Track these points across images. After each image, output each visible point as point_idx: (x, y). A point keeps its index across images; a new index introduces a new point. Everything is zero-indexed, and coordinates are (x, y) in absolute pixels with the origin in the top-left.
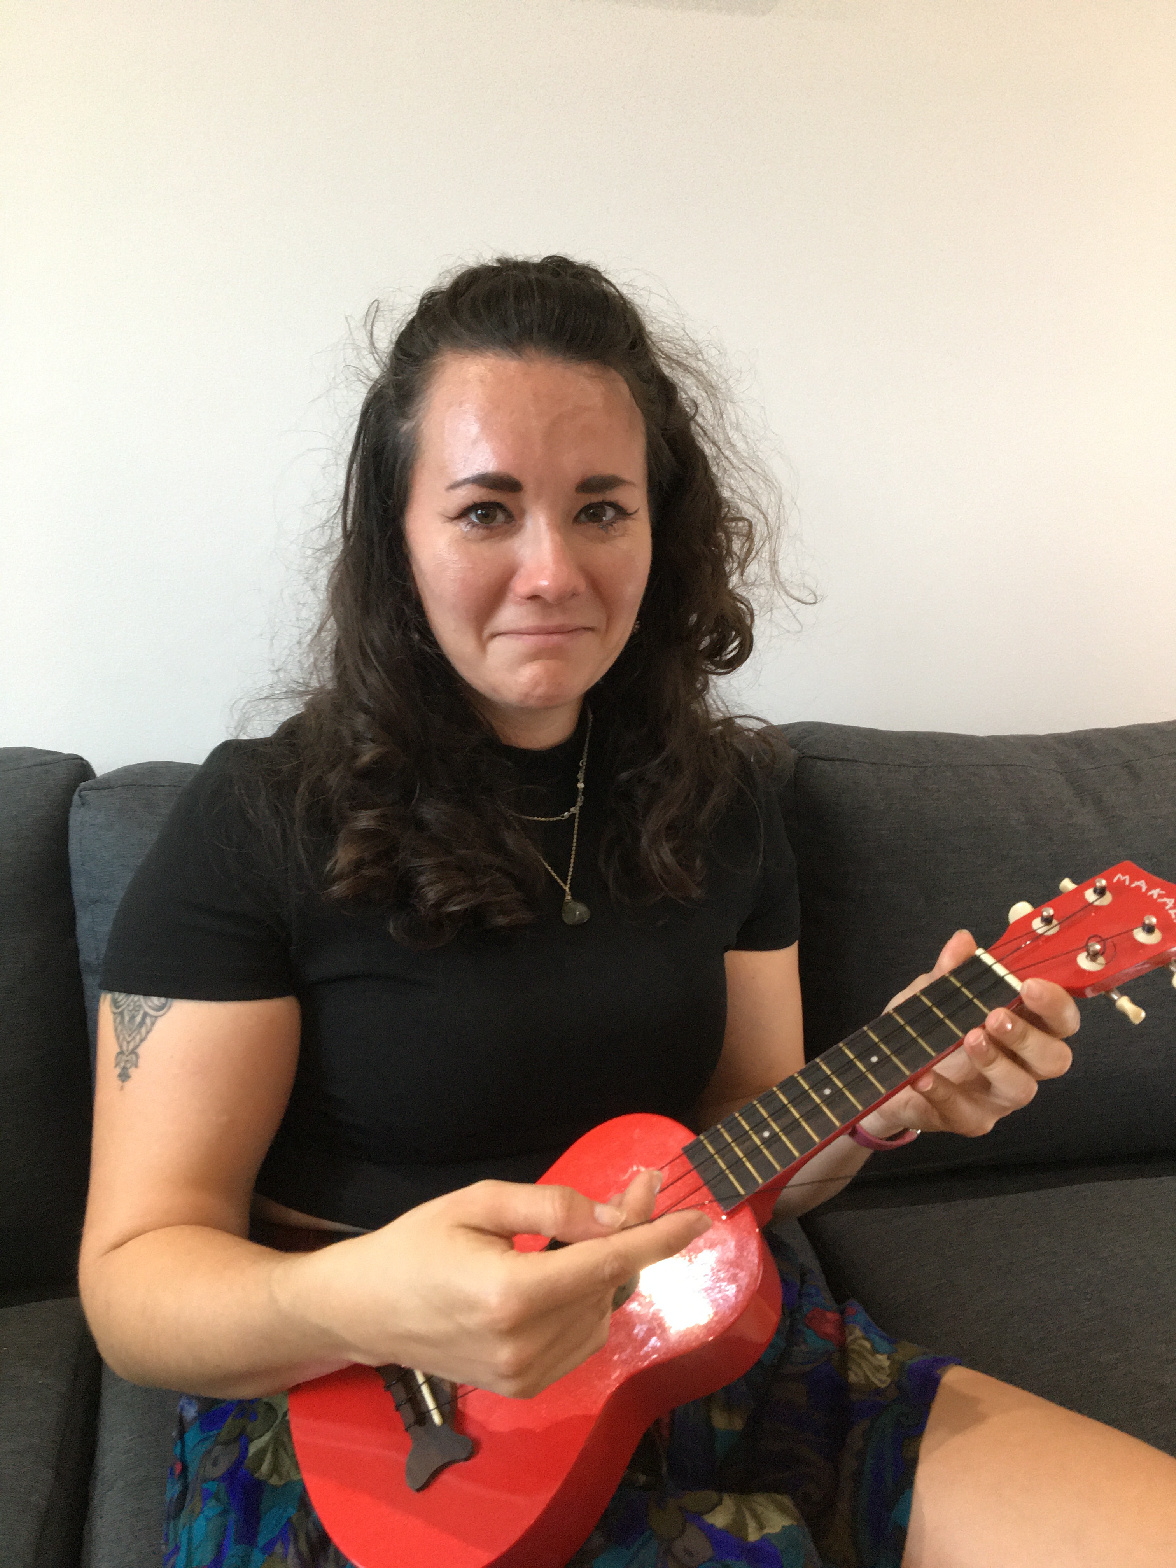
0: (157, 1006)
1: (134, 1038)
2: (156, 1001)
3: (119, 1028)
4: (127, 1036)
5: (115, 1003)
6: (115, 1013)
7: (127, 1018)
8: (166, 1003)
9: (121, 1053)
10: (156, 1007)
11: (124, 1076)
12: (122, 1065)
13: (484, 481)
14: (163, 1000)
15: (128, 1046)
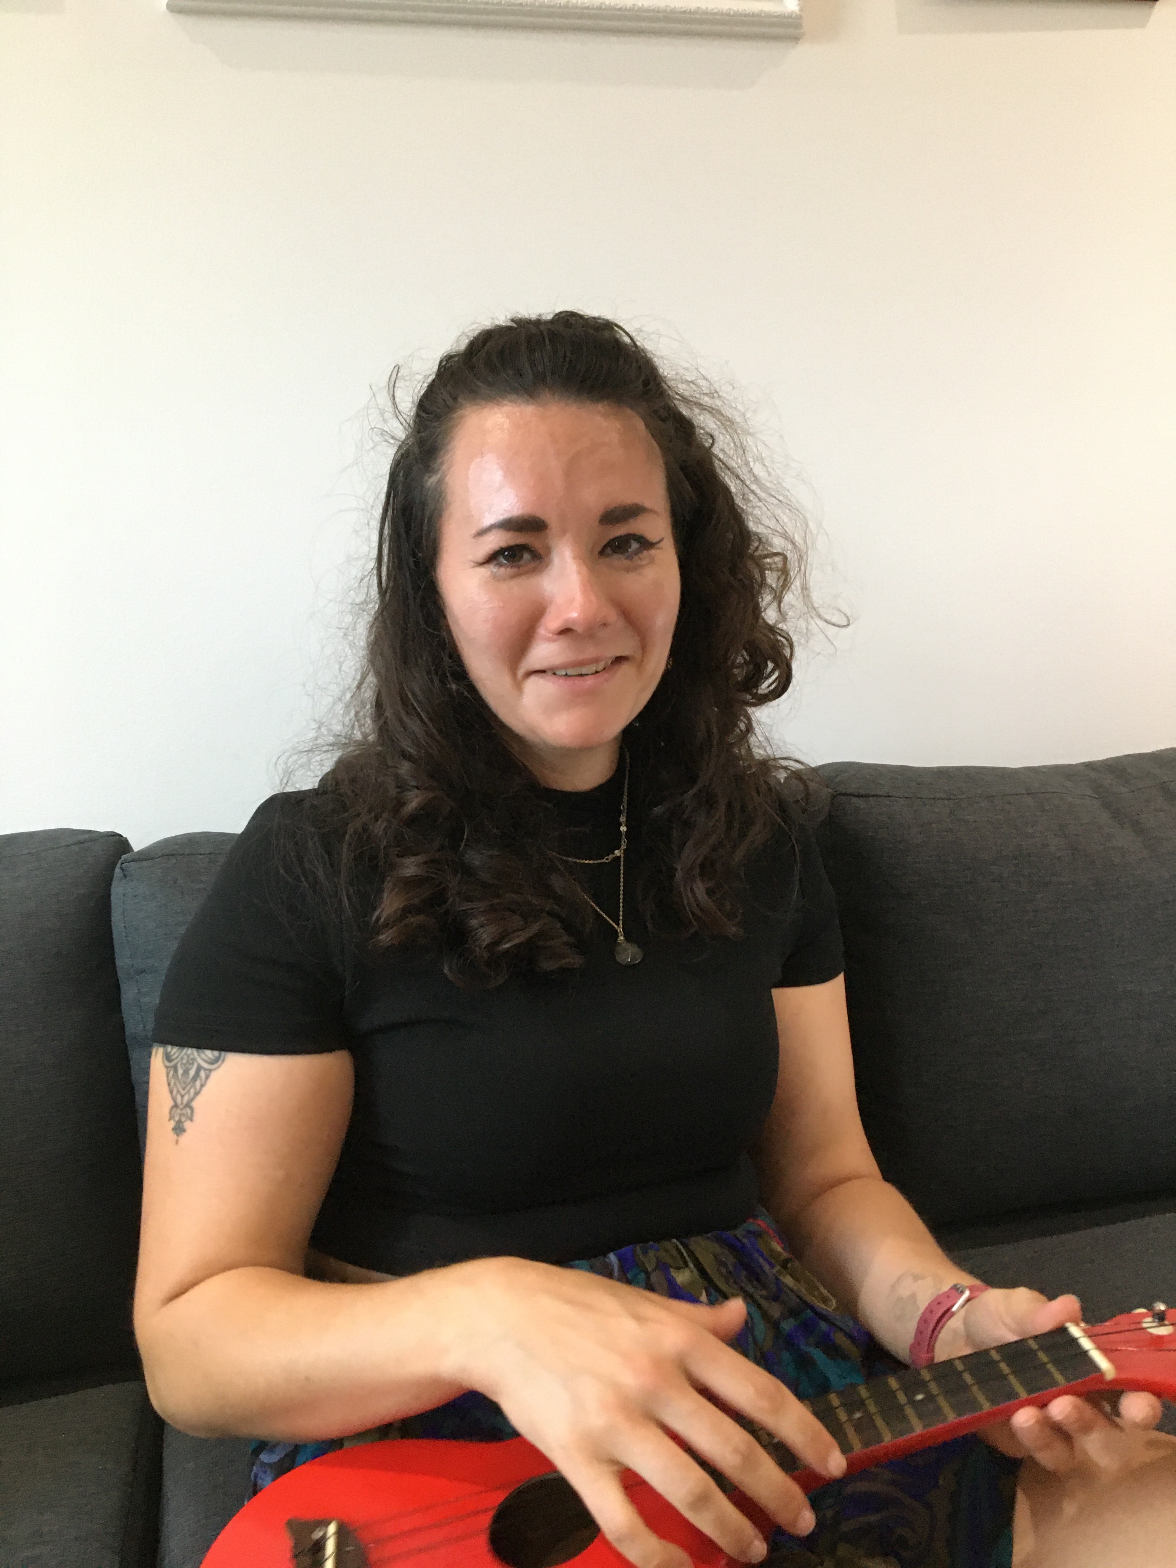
0: (211, 1059)
1: (189, 1092)
2: (209, 1054)
3: (173, 1081)
4: (181, 1090)
5: (168, 1057)
6: (167, 1067)
7: (180, 1071)
8: (220, 1055)
9: (176, 1106)
10: (210, 1061)
11: (179, 1129)
12: (177, 1119)
13: (508, 525)
14: (216, 1053)
15: (182, 1100)
